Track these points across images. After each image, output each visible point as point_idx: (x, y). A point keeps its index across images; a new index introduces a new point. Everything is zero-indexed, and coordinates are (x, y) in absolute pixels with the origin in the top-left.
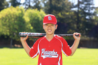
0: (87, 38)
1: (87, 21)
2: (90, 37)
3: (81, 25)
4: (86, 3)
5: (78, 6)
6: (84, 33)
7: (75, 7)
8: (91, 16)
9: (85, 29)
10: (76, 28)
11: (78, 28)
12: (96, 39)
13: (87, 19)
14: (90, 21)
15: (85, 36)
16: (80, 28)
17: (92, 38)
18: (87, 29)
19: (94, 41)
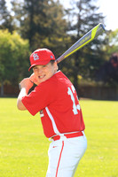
0: (91, 83)
2: (97, 81)
3: (83, 60)
4: (91, 23)
5: (77, 27)
6: (88, 74)
8: (99, 46)
9: (89, 67)
10: (73, 65)
11: (77, 64)
12: (107, 84)
13: (92, 51)
14: (97, 54)
15: (89, 79)
16: (80, 65)
17: (101, 83)
18: (92, 68)
19: (103, 88)
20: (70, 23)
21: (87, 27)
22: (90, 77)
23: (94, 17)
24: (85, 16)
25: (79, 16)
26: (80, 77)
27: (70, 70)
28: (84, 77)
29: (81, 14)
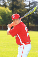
1: (34, 15)
2: (36, 24)
3: (31, 17)
4: (34, 4)
5: (29, 6)
6: (33, 22)
8: (36, 12)
11: (29, 19)
13: (34, 14)
14: (36, 15)
15: (33, 24)
16: (30, 19)
17: (37, 25)
18: (34, 20)
20: (26, 4)
21: (32, 6)
22: (33, 23)
23: (35, 2)
24: (32, 2)
25: (30, 2)
26: (30, 23)
27: (26, 21)
28: (31, 23)
29: (30, 1)
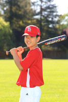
7: (37, 15)
